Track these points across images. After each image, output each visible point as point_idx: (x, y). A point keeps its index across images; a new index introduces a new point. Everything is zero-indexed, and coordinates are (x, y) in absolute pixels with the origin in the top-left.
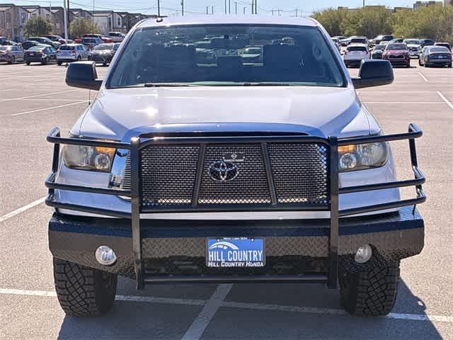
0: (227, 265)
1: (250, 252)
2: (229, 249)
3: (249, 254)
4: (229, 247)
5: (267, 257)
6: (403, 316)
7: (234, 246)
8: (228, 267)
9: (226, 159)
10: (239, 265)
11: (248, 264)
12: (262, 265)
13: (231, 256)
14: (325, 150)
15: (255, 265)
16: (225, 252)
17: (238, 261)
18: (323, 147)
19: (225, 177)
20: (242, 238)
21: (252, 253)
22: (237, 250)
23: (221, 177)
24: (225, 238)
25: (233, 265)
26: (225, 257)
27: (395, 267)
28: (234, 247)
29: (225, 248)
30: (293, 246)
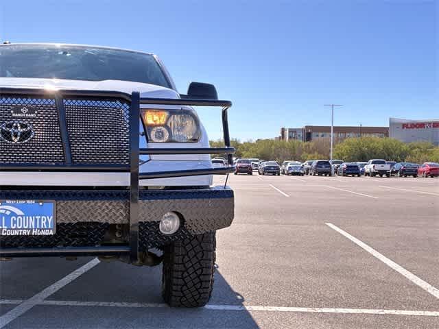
0: (10, 233)
1: (38, 217)
2: (13, 214)
3: (36, 219)
4: (12, 212)
5: (57, 224)
6: (221, 307)
7: (18, 210)
8: (11, 236)
9: (15, 113)
10: (25, 233)
11: (35, 232)
12: (51, 233)
13: (15, 222)
14: (128, 107)
15: (44, 233)
16: (8, 218)
17: (23, 229)
18: (125, 105)
19: (18, 138)
20: (28, 202)
21: (40, 220)
22: (22, 216)
23: (13, 138)
24: (8, 202)
25: (17, 233)
26: (8, 223)
27: (210, 251)
28: (18, 212)
29: (8, 213)
30: (89, 210)
